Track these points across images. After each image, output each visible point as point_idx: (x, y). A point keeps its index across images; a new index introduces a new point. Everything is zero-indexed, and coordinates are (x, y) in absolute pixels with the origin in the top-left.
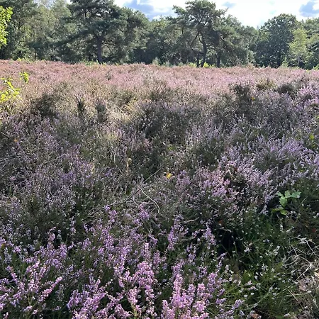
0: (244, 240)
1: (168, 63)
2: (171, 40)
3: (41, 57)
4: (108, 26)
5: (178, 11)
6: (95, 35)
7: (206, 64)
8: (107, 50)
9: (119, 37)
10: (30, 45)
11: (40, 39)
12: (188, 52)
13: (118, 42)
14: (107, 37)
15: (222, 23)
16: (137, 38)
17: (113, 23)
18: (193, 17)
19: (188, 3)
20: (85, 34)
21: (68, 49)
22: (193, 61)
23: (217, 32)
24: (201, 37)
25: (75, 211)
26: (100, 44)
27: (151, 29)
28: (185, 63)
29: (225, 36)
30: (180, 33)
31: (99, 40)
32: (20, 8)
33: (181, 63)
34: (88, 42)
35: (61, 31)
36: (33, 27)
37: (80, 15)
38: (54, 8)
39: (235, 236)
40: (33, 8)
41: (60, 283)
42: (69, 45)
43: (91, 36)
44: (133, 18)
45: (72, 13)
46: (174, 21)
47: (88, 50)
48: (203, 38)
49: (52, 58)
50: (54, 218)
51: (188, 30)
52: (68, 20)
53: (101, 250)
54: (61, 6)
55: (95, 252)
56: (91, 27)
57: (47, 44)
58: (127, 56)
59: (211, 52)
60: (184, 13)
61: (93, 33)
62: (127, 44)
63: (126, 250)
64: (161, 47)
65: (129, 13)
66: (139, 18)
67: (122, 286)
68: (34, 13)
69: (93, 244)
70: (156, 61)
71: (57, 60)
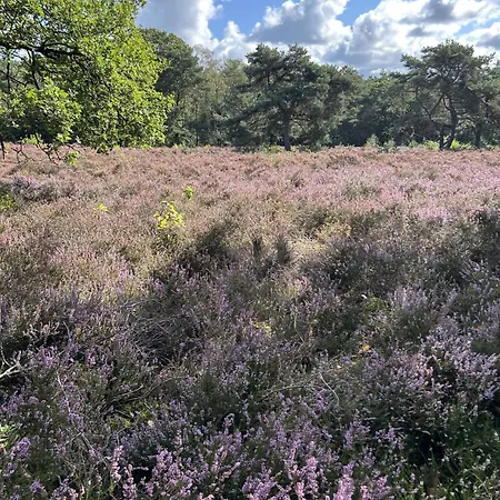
0: (446, 447)
1: (391, 142)
2: (398, 107)
3: (203, 141)
4: (299, 95)
5: (410, 62)
6: (281, 108)
7: (455, 144)
8: (297, 128)
9: (316, 109)
10: (190, 125)
11: (204, 116)
12: (426, 124)
13: (314, 116)
14: (297, 110)
15: (485, 78)
16: (343, 109)
17: (308, 88)
18: (434, 70)
19: (425, 51)
20: (266, 107)
21: (242, 130)
22: (434, 138)
23: (474, 91)
24: (447, 102)
25: (248, 391)
26: (287, 120)
27: (366, 92)
28: (420, 141)
29: (489, 97)
30: (412, 97)
31: (286, 115)
32: (179, 75)
33: (414, 142)
34: (270, 117)
35: (232, 103)
36: (195, 100)
37: (260, 79)
38: (224, 72)
39: (437, 439)
40: (197, 74)
41: (237, 468)
42: (243, 123)
43: (275, 110)
44: (338, 80)
45: (250, 78)
46: (403, 78)
47: (269, 128)
48: (451, 103)
49: (219, 143)
50: (227, 398)
51: (426, 91)
52: (243, 88)
53: (273, 442)
54: (235, 68)
55: (268, 442)
56: (275, 97)
57: (212, 123)
58: (327, 136)
59: (465, 123)
60: (419, 65)
61: (278, 104)
62: (326, 118)
63: (296, 444)
64: (382, 118)
65: (331, 72)
66: (348, 78)
67: (291, 478)
68: (198, 81)
69: (266, 434)
70: (373, 139)
71: (225, 145)
